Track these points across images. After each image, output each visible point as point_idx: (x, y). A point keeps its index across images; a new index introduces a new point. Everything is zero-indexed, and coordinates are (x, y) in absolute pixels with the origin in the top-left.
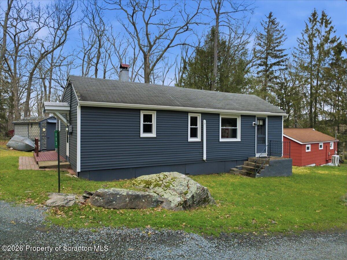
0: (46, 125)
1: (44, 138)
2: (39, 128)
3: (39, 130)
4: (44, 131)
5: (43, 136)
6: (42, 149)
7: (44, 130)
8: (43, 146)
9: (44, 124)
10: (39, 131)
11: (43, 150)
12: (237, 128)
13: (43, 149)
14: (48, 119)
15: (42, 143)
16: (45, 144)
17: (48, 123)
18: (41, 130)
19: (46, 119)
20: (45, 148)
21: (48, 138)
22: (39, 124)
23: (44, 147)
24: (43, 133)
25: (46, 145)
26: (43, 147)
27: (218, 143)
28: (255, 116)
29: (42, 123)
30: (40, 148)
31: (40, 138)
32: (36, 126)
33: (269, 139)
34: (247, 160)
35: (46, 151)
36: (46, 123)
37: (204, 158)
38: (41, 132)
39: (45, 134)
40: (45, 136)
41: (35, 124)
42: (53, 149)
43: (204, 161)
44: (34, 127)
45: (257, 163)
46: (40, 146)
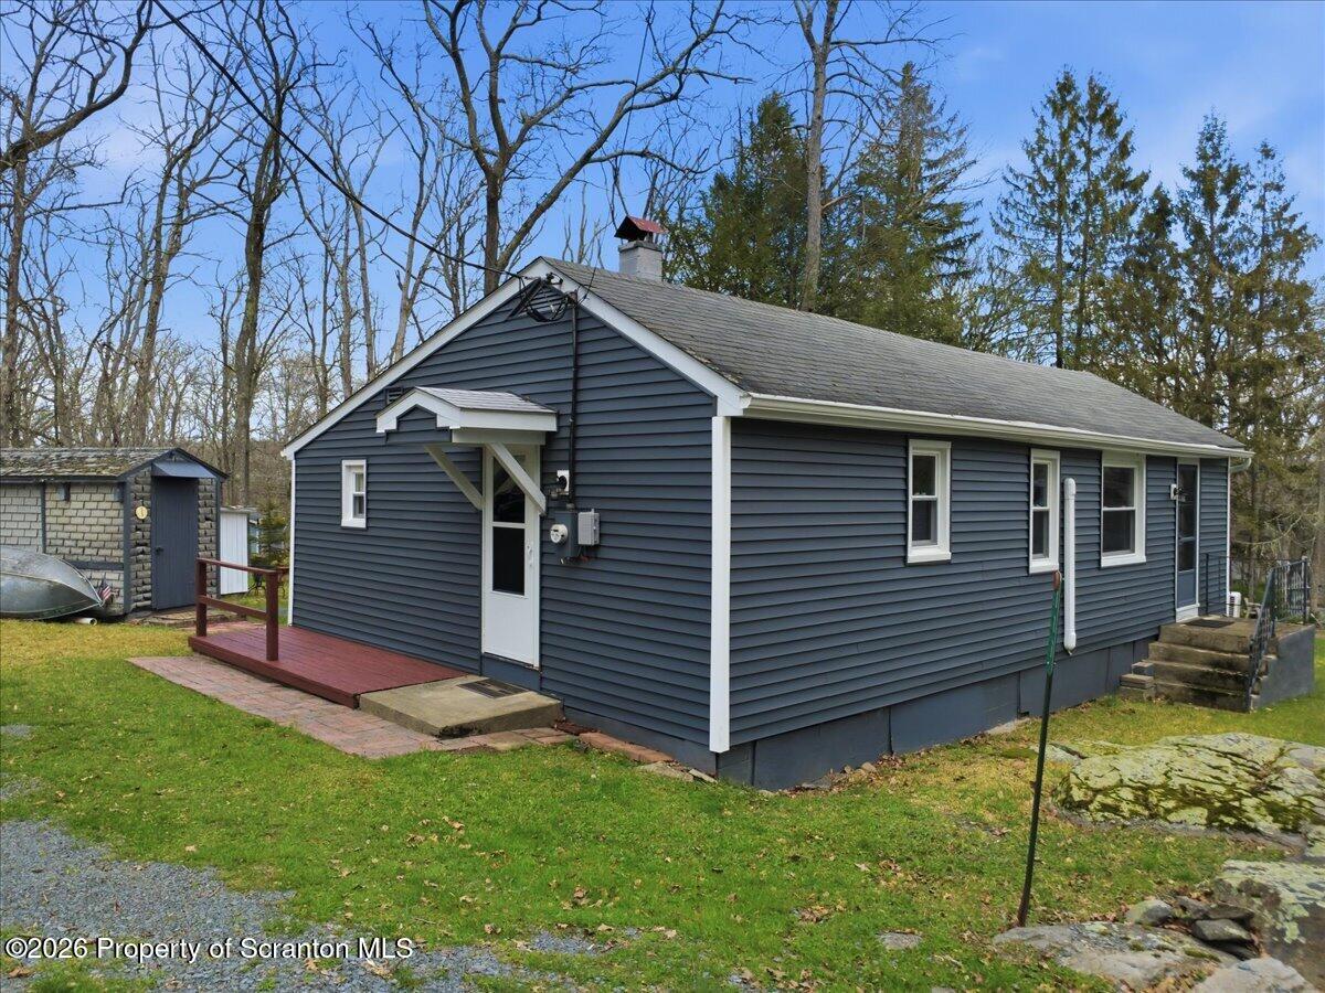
0: (147, 488)
1: (143, 553)
2: (117, 505)
3: (114, 513)
4: (143, 520)
5: (138, 545)
6: (133, 605)
7: (142, 512)
8: (139, 589)
9: (140, 487)
10: (121, 521)
11: (138, 609)
12: (1133, 512)
13: (139, 604)
14: (158, 459)
15: (133, 575)
16: (144, 584)
17: (163, 483)
18: (129, 514)
19: (151, 463)
20: (146, 599)
21: (158, 551)
22: (119, 485)
23: (140, 596)
24: (137, 529)
25: (149, 587)
26: (135, 598)
27: (1096, 573)
28: (1175, 459)
29: (130, 479)
30: (120, 600)
31: (121, 553)
32: (100, 497)
33: (1204, 551)
34: (1156, 638)
35: (149, 613)
36: (150, 479)
37: (1071, 640)
38: (127, 524)
39: (147, 534)
40: (146, 545)
41: (91, 485)
42: (179, 604)
43: (1065, 651)
44: (86, 497)
45: (1213, 649)
46: (122, 592)
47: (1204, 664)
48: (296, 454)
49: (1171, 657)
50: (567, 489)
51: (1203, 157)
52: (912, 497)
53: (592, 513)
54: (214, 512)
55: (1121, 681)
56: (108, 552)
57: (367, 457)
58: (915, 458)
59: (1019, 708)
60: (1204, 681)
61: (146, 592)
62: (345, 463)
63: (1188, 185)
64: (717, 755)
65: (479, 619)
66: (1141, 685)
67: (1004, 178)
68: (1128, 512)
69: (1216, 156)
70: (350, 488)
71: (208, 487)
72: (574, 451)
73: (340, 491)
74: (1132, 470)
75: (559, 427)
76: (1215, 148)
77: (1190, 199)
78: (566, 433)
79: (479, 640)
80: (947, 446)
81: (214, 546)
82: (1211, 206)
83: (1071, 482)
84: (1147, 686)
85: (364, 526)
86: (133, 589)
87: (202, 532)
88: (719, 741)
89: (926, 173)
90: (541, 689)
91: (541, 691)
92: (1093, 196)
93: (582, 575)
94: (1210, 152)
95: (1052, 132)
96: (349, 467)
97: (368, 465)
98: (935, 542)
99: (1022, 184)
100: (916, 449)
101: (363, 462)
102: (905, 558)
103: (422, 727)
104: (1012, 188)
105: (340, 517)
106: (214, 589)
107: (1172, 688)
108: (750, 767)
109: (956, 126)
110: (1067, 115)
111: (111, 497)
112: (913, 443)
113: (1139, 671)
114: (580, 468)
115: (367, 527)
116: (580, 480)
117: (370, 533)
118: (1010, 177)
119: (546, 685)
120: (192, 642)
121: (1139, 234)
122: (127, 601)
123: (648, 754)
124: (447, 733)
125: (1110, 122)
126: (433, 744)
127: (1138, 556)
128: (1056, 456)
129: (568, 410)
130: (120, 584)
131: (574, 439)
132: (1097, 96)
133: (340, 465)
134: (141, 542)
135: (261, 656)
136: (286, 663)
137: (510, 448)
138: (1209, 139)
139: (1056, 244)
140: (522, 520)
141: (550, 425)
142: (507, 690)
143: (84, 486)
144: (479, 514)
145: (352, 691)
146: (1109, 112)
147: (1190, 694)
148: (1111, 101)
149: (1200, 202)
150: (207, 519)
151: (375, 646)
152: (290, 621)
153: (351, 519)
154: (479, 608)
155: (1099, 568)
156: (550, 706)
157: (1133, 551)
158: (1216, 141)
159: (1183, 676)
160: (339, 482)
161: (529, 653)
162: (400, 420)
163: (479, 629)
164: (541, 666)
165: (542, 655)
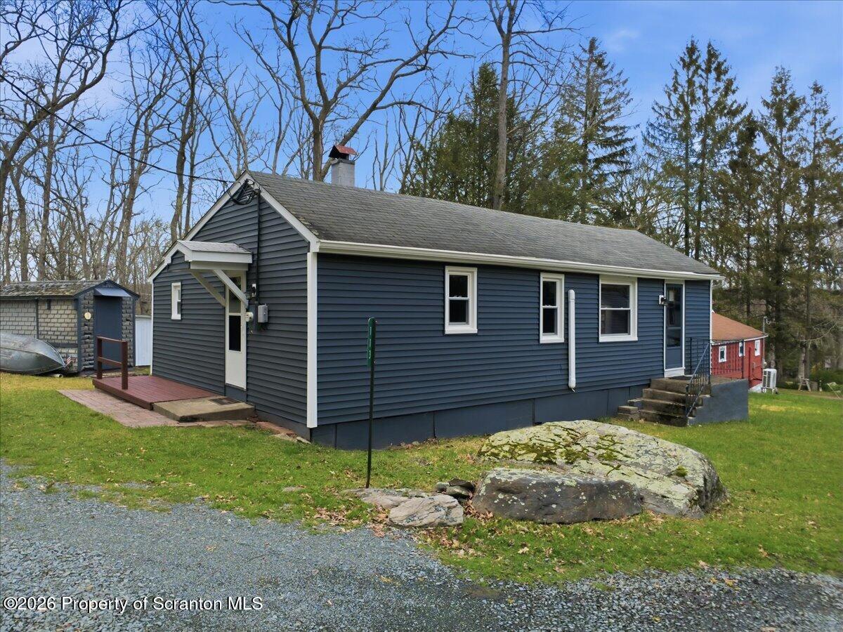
0: (92, 302)
1: (89, 338)
2: (75, 312)
3: (72, 316)
4: (89, 320)
5: (86, 334)
6: (83, 367)
7: (88, 316)
8: (86, 358)
9: (87, 301)
10: (76, 321)
11: (86, 370)
13: (86, 367)
14: (97, 286)
15: (83, 351)
16: (89, 356)
17: (98, 299)
18: (81, 316)
19: (93, 288)
20: (90, 364)
22: (74, 300)
23: (87, 362)
24: (85, 325)
25: (93, 358)
26: (84, 362)
27: (595, 346)
28: (663, 280)
29: (81, 297)
30: (76, 365)
31: (75, 338)
32: (65, 307)
35: (92, 372)
36: (92, 298)
38: (79, 322)
39: (91, 328)
40: (90, 334)
41: (62, 300)
43: (570, 389)
44: (58, 307)
46: (77, 360)
48: (154, 280)
50: (256, 293)
51: (776, 93)
52: (449, 298)
53: (264, 306)
54: (132, 316)
55: (619, 410)
56: (70, 338)
57: (181, 281)
58: (451, 276)
61: (90, 360)
62: (173, 284)
63: (766, 112)
64: (311, 429)
65: (224, 366)
69: (784, 91)
70: (176, 298)
71: (128, 303)
72: (258, 273)
73: (171, 300)
75: (253, 261)
76: (783, 87)
77: (768, 121)
78: (255, 264)
79: (224, 377)
80: (475, 270)
81: (132, 335)
83: (572, 292)
85: (180, 318)
86: (83, 359)
87: (124, 327)
88: (312, 422)
90: (247, 401)
94: (779, 89)
96: (175, 286)
97: (182, 285)
98: (468, 323)
99: (663, 113)
100: (451, 272)
101: (180, 284)
102: (443, 331)
105: (171, 314)
108: (334, 437)
111: (70, 307)
112: (448, 268)
115: (182, 319)
117: (183, 322)
118: (656, 108)
119: (249, 399)
120: (94, 382)
122: (80, 365)
125: (719, 72)
128: (562, 277)
129: (256, 251)
130: (76, 356)
131: (258, 267)
133: (171, 285)
134: (87, 332)
136: (131, 390)
138: (780, 81)
140: (239, 311)
141: (248, 260)
142: (231, 402)
143: (58, 301)
144: (224, 309)
145: (150, 402)
146: (719, 66)
150: (128, 320)
152: (151, 372)
153: (176, 316)
154: (224, 360)
156: (247, 409)
158: (783, 83)
160: (170, 295)
161: (242, 383)
162: (172, 258)
163: (224, 371)
164: (247, 389)
165: (247, 383)
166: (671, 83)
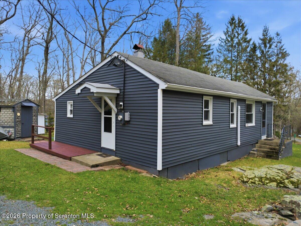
0: (20, 108)
1: (19, 124)
3: (12, 114)
4: (19, 116)
6: (17, 137)
7: (19, 114)
8: (18, 133)
9: (18, 108)
10: (13, 116)
12: (252, 114)
14: (23, 102)
15: (16, 129)
16: (19, 131)
17: (23, 107)
18: (15, 115)
19: (21, 102)
20: (20, 135)
21: (23, 124)
22: (13, 108)
24: (17, 118)
25: (20, 132)
26: (17, 135)
27: (245, 128)
28: (262, 102)
29: (16, 106)
30: (13, 135)
31: (13, 124)
32: (8, 110)
33: (267, 123)
34: (257, 143)
35: (20, 138)
36: (20, 106)
37: (239, 144)
38: (15, 117)
39: (20, 119)
40: (19, 122)
41: (6, 108)
42: (27, 136)
43: (238, 146)
44: (5, 110)
45: (270, 145)
46: (14, 133)
47: (268, 149)
48: (56, 100)
49: (261, 147)
50: (122, 107)
51: (264, 35)
52: (204, 110)
53: (128, 113)
54: (36, 114)
55: (250, 153)
56: (10, 124)
57: (73, 100)
58: (205, 100)
59: (227, 159)
60: (268, 153)
61: (20, 133)
62: (68, 102)
63: (260, 42)
64: (159, 171)
65: (101, 139)
66: (254, 154)
67: (219, 40)
68: (251, 114)
69: (267, 35)
70: (69, 108)
71: (35, 108)
72: (124, 98)
73: (67, 109)
74: (252, 104)
75: (120, 92)
76: (266, 33)
77: (261, 45)
78: (122, 94)
79: (100, 144)
80: (212, 97)
81: (36, 122)
82: (265, 46)
83: (239, 107)
84: (256, 154)
85: (72, 117)
86: (16, 133)
87: (33, 119)
88: (159, 167)
89: (202, 38)
90: (116, 155)
91: (116, 156)
92: (239, 44)
93: (126, 128)
94: (265, 34)
95: (230, 29)
96: (69, 103)
97: (73, 102)
98: (209, 120)
100: (205, 98)
101: (72, 102)
102: (202, 124)
103: (87, 165)
104: (221, 42)
105: (67, 115)
106: (36, 133)
107: (261, 154)
108: (167, 174)
109: (209, 27)
110: (233, 25)
111: (11, 111)
112: (204, 97)
113: (254, 151)
114: (125, 102)
115: (73, 117)
116: (125, 105)
117: (74, 118)
119: (117, 155)
120: (30, 145)
121: (249, 52)
122: (15, 136)
123: (142, 171)
124: (93, 166)
125: (243, 27)
126: (90, 169)
127: (253, 124)
128: (236, 100)
129: (122, 88)
131: (124, 95)
132: (240, 21)
133: (67, 102)
135: (47, 148)
136: (54, 150)
137: (108, 97)
138: (265, 31)
139: (231, 55)
140: (111, 115)
141: (118, 92)
142: (107, 156)
143: (4, 108)
144: (101, 113)
145: (69, 156)
146: (242, 25)
147: (265, 156)
148: (243, 22)
149: (263, 46)
150: (35, 116)
151: (75, 146)
152: (55, 140)
153: (69, 115)
154: (101, 136)
155: (245, 127)
156: (118, 160)
157: (252, 123)
158: (266, 32)
159: (263, 152)
160: (67, 106)
161: (113, 147)
162: (81, 90)
163: (100, 141)
164: (116, 150)
165: (116, 148)
166: (226, 31)
